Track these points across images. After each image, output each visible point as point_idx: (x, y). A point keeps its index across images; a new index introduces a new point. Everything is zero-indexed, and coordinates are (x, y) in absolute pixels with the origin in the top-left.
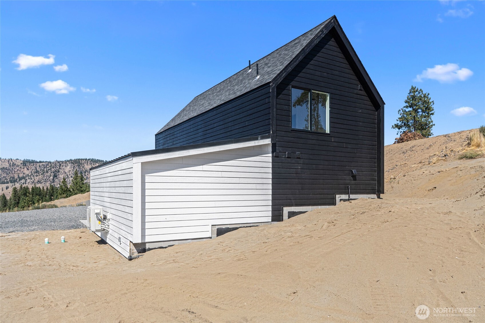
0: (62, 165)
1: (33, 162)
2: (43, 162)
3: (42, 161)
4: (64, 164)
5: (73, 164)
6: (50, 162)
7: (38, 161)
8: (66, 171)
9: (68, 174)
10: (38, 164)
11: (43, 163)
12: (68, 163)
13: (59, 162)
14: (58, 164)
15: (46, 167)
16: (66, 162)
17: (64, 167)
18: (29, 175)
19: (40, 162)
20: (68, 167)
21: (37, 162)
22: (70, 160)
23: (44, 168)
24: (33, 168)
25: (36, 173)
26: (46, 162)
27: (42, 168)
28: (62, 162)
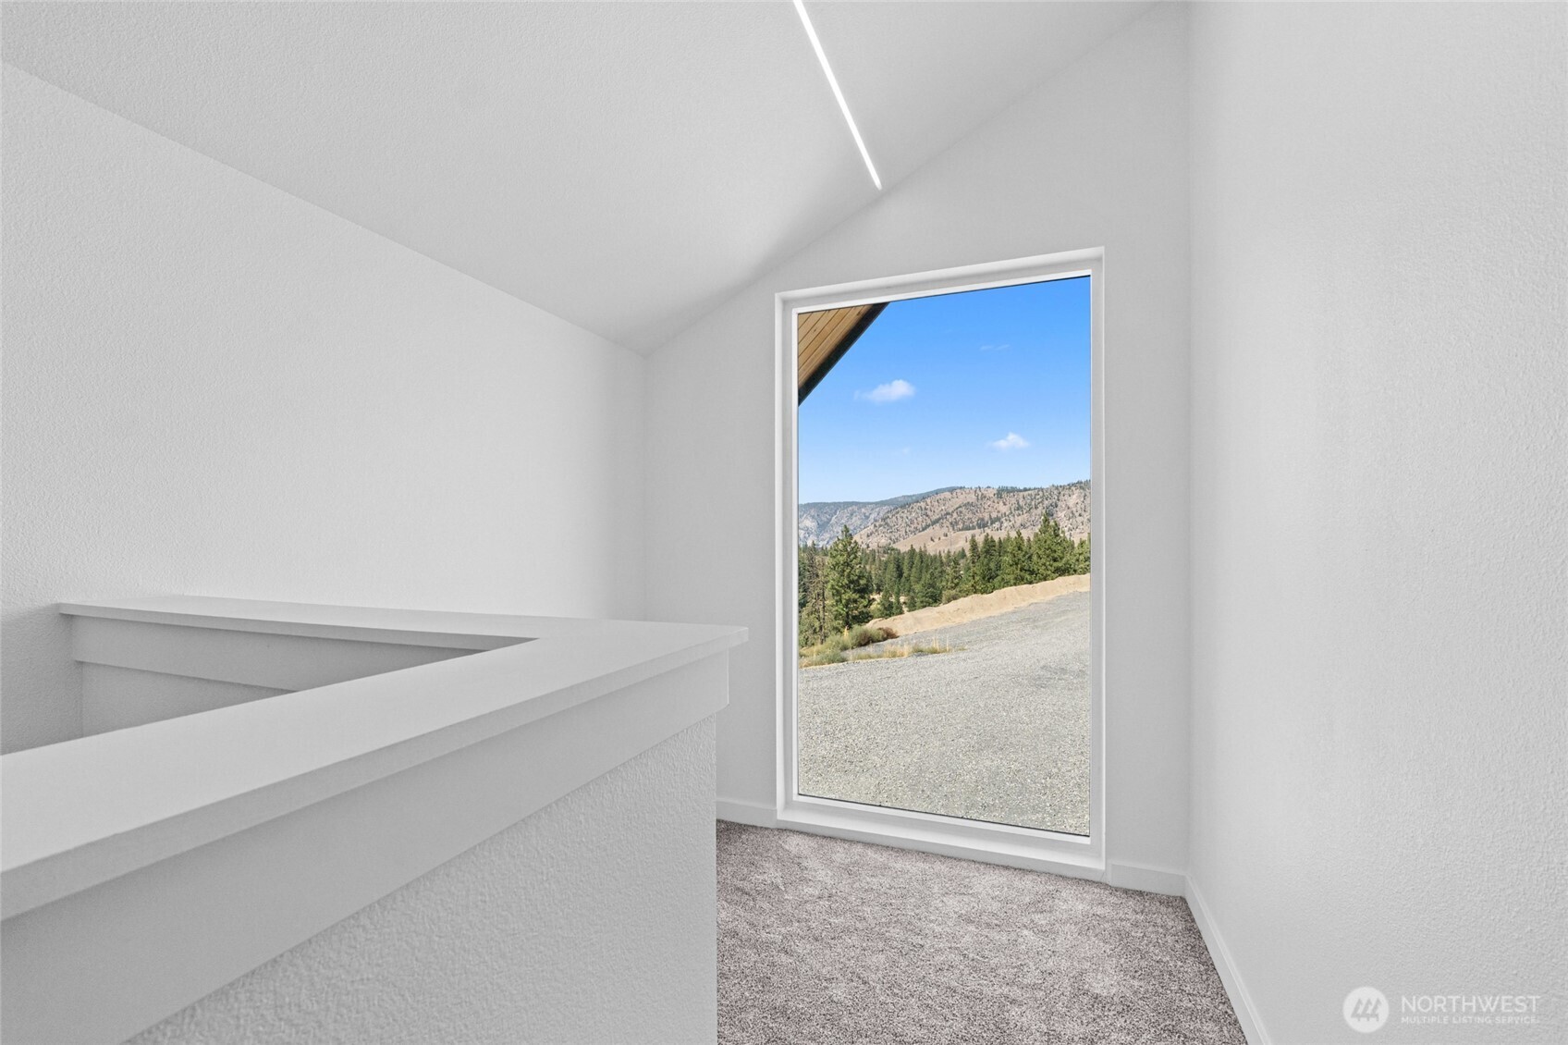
0: (1062, 493)
1: (1013, 490)
2: (1030, 489)
3: (1028, 487)
4: (1067, 492)
5: (1083, 489)
6: (1042, 490)
7: (1022, 488)
8: (1071, 505)
9: (1074, 510)
10: (1021, 494)
11: (1030, 492)
12: (1073, 488)
13: (1057, 488)
14: (1056, 492)
15: (1035, 498)
16: (1070, 486)
17: (1066, 497)
18: (1007, 513)
19: (1025, 490)
20: (1074, 497)
21: (1020, 491)
22: (1078, 483)
23: (1032, 500)
24: (1013, 500)
25: (1018, 509)
26: (1035, 489)
27: (1028, 501)
28: (1063, 487)
